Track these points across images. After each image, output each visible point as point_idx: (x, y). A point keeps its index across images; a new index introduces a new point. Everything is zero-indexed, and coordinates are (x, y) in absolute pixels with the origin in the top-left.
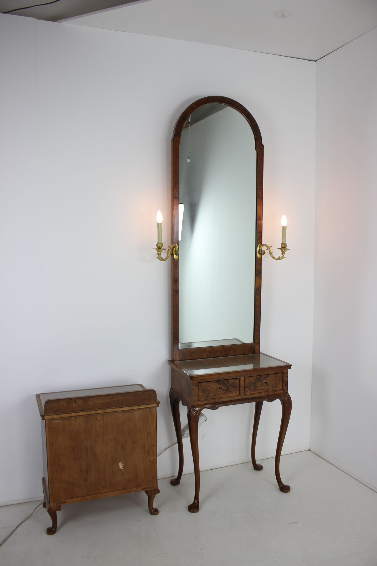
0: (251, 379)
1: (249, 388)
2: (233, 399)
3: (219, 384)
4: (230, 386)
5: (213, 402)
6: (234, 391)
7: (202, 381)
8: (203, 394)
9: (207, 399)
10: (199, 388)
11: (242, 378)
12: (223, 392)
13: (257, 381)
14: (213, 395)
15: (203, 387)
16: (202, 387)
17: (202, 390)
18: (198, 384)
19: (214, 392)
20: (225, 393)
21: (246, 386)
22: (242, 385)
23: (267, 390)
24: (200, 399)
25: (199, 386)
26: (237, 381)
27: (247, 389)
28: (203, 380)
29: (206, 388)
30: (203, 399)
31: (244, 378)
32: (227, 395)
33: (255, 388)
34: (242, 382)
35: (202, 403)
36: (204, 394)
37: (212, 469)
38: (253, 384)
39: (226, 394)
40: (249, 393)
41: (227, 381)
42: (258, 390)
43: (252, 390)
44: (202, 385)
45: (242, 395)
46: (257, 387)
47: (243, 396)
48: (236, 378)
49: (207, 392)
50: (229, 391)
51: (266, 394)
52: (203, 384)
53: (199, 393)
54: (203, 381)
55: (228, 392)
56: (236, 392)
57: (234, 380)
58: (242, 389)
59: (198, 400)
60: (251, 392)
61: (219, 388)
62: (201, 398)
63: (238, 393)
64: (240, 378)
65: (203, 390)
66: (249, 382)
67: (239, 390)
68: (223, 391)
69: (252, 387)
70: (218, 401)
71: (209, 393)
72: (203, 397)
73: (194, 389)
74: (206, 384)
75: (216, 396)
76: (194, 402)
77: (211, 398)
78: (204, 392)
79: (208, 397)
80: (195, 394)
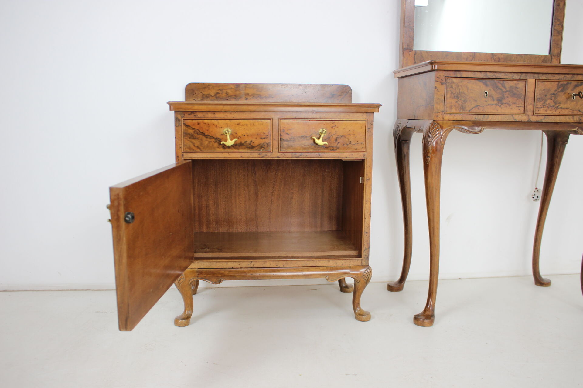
0: (548, 85)
1: (543, 102)
2: (512, 120)
3: (487, 85)
4: (508, 93)
5: (473, 119)
6: (514, 104)
7: (453, 76)
8: (454, 101)
9: (461, 111)
10: (446, 88)
11: (531, 81)
12: (492, 102)
13: (559, 90)
14: (473, 106)
15: (454, 87)
16: (452, 87)
17: (452, 93)
18: (446, 80)
19: (476, 101)
20: (496, 105)
21: (539, 97)
22: (530, 95)
23: (579, 111)
24: (448, 110)
25: (448, 84)
26: (521, 85)
27: (539, 104)
28: (455, 72)
29: (461, 90)
30: (453, 110)
31: (534, 80)
32: (500, 110)
33: (556, 104)
34: (531, 89)
35: (451, 117)
36: (456, 102)
37: (460, 279)
38: (551, 94)
39: (498, 107)
40: (542, 112)
41: (501, 82)
42: (561, 108)
43: (548, 108)
44: (453, 83)
45: (530, 113)
46: (560, 103)
47: (530, 117)
48: (518, 78)
49: (462, 99)
50: (504, 101)
51: (575, 120)
52: (455, 81)
53: (445, 98)
54: (456, 76)
55: (502, 104)
56: (518, 107)
57: (515, 82)
58: (530, 101)
59: (444, 112)
60: (546, 111)
61: (486, 93)
62: (451, 107)
63: (522, 109)
64: (527, 79)
65: (454, 92)
66: (544, 90)
67: (523, 103)
68: (494, 100)
69: (548, 102)
70: (483, 118)
71: (465, 101)
72: (455, 106)
73: (437, 88)
74: (461, 82)
75: (478, 109)
76: (436, 114)
77: (470, 110)
78: (456, 96)
79: (463, 108)
80: (438, 99)
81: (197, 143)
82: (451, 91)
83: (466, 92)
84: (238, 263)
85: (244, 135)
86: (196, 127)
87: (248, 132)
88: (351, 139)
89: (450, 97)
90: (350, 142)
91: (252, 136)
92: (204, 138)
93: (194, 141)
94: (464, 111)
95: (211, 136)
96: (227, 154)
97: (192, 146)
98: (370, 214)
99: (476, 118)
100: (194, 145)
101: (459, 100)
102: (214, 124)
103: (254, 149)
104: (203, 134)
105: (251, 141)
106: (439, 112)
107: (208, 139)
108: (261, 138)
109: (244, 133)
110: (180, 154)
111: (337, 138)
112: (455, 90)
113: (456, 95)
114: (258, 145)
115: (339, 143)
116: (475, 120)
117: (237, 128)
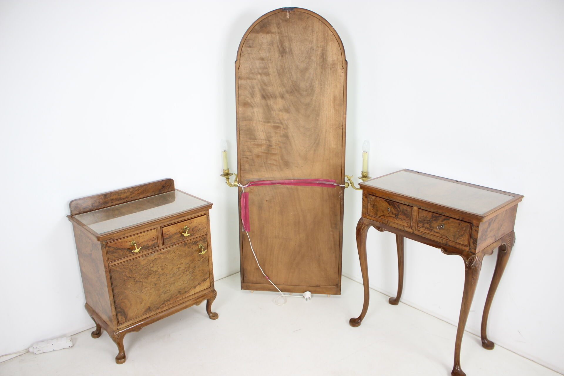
81: (116, 255)
84: (148, 314)
85: (143, 242)
86: (114, 246)
87: (145, 240)
88: (200, 227)
90: (200, 229)
91: (147, 241)
92: (120, 251)
93: (114, 254)
95: (124, 248)
96: (134, 256)
97: (113, 258)
98: (212, 263)
100: (115, 257)
102: (125, 241)
103: (149, 248)
104: (119, 249)
105: (147, 244)
107: (123, 251)
108: (153, 241)
109: (142, 241)
110: (107, 265)
111: (193, 228)
114: (151, 245)
115: (194, 231)
117: (138, 239)
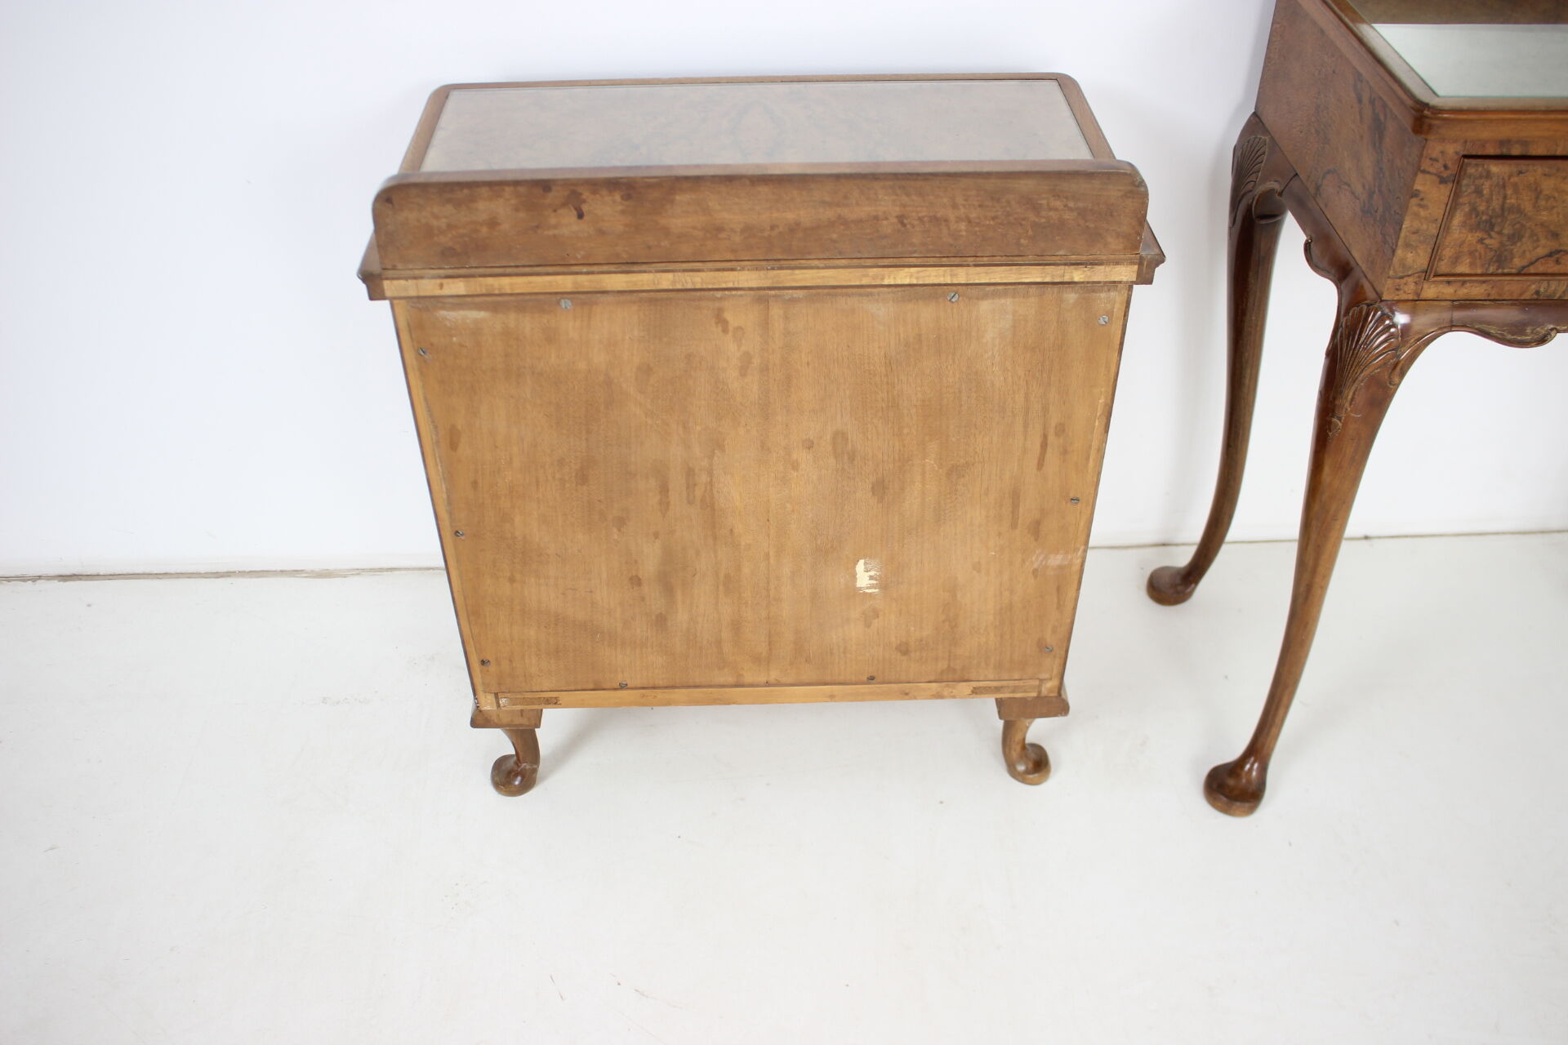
5: (1532, 294)
7: (1491, 151)
8: (1472, 238)
9: (1491, 270)
10: (1456, 195)
14: (1541, 251)
15: (1486, 192)
16: (1478, 192)
17: (1474, 209)
18: (1462, 168)
19: (1555, 235)
24: (1443, 266)
25: (1465, 182)
28: (1502, 143)
29: (1512, 201)
30: (1463, 268)
35: (1448, 291)
36: (1481, 241)
44: (1488, 175)
49: (1506, 231)
52: (1496, 168)
53: (1444, 227)
54: (1505, 151)
59: (1429, 273)
62: (1456, 260)
65: (1482, 208)
70: (1564, 292)
71: (1515, 237)
72: (1471, 253)
73: (1422, 195)
74: (1521, 172)
75: (1557, 262)
76: (1398, 281)
77: (1524, 267)
78: (1486, 221)
79: (1500, 258)
80: (1415, 232)
82: (1470, 203)
83: (1528, 206)
89: (1464, 224)
94: (1500, 271)
99: (1537, 292)
101: (1493, 234)
106: (1410, 273)
112: (1489, 201)
113: (1484, 218)
116: (1535, 297)
